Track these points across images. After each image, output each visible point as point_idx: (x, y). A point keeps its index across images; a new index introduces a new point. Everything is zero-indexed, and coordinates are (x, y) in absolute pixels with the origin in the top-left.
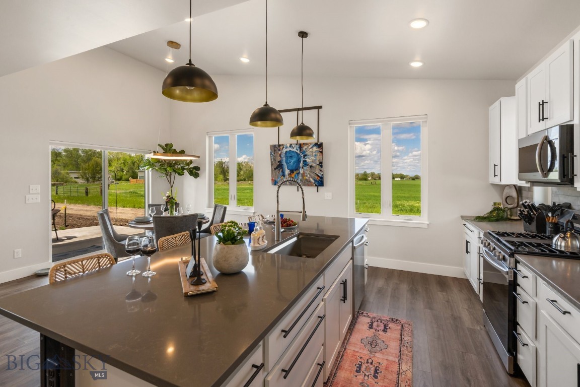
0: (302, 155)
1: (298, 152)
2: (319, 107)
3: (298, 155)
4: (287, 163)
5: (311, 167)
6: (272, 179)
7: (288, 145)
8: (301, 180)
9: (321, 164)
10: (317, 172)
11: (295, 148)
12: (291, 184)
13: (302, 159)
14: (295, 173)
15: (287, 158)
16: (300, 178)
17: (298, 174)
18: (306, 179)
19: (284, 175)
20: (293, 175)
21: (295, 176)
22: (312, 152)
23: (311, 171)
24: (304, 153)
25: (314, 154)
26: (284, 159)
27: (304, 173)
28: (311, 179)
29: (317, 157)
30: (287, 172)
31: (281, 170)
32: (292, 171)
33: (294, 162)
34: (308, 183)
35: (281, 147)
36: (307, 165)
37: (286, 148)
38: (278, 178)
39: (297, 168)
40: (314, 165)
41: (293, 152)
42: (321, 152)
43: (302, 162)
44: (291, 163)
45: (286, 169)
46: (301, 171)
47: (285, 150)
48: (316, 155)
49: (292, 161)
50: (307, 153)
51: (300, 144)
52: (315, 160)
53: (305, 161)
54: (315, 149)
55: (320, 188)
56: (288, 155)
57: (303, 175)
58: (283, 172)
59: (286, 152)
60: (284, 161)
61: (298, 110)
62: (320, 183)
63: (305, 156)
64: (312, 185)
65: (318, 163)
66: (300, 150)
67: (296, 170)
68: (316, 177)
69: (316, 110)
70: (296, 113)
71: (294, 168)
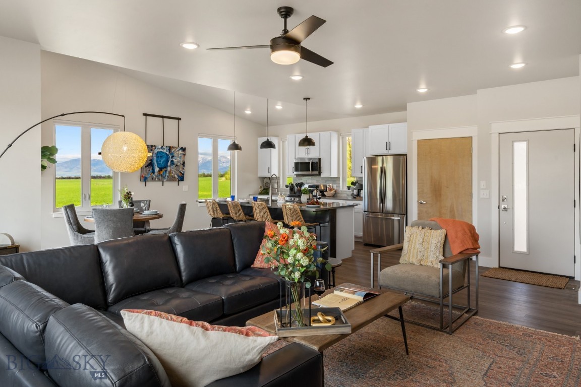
0: (171, 156)
1: (168, 153)
2: (179, 119)
3: (167, 155)
4: (157, 162)
5: (177, 165)
6: (141, 177)
7: (160, 147)
8: (168, 176)
9: (184, 164)
10: (181, 170)
11: (165, 150)
12: (159, 180)
13: (170, 159)
14: (164, 170)
15: (158, 157)
16: (167, 174)
17: (166, 171)
18: (172, 176)
19: (153, 172)
20: (162, 173)
21: (163, 173)
22: (178, 154)
23: (176, 169)
24: (172, 154)
25: (180, 156)
26: (155, 158)
27: (170, 170)
28: (176, 176)
29: (182, 158)
30: (157, 169)
31: (151, 167)
32: (161, 169)
33: (164, 161)
34: (171, 179)
35: (154, 148)
36: (174, 164)
37: (158, 149)
38: (148, 175)
39: (166, 167)
40: (179, 164)
41: (163, 152)
42: (185, 155)
43: (170, 162)
44: (161, 162)
45: (156, 167)
46: (169, 169)
47: (156, 151)
48: (181, 157)
49: (162, 160)
50: (175, 154)
51: (170, 147)
52: (180, 161)
53: (172, 161)
54: (181, 152)
55: (181, 183)
56: (159, 155)
57: (170, 172)
58: (153, 170)
59: (157, 152)
60: (155, 160)
61: (163, 117)
62: (181, 178)
63: (172, 157)
64: (176, 181)
65: (182, 163)
66: (169, 152)
67: (165, 168)
68: (180, 174)
69: (177, 121)
70: (162, 119)
71: (163, 166)
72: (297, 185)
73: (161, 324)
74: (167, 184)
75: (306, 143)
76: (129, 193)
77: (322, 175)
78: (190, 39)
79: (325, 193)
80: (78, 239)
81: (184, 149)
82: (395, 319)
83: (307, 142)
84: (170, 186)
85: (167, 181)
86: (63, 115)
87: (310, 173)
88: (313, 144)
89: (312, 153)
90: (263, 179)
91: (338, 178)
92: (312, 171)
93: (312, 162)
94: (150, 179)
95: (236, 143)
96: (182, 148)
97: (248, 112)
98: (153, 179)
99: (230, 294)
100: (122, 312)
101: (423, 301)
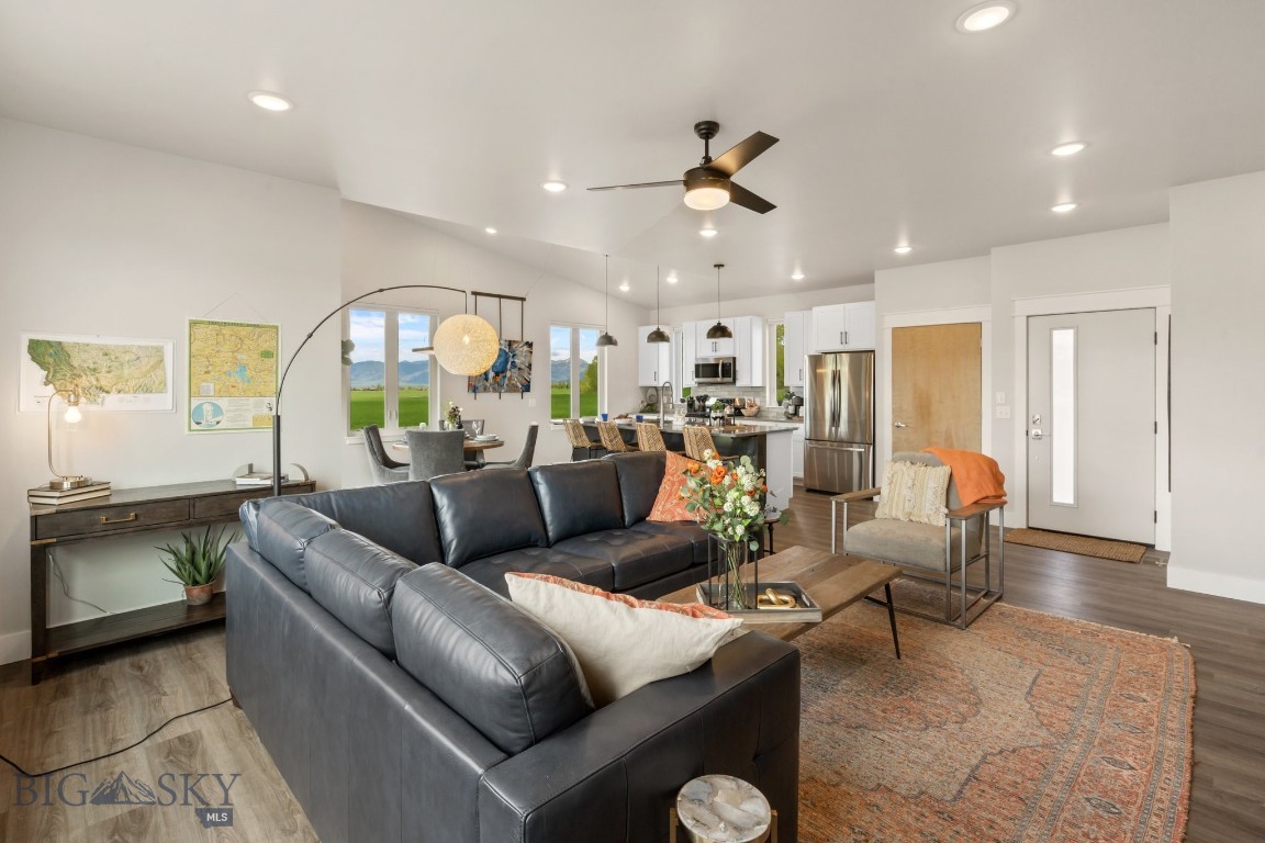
0: (511, 355)
1: (507, 350)
2: (523, 299)
3: (507, 353)
5: (520, 369)
6: (469, 385)
8: (507, 385)
9: (530, 366)
10: (526, 375)
11: (503, 345)
12: (495, 390)
13: (511, 360)
14: (501, 376)
16: (506, 382)
17: (505, 377)
18: (513, 384)
19: (486, 379)
20: (498, 379)
21: (501, 380)
22: (522, 352)
23: (520, 375)
24: (513, 352)
25: (524, 354)
27: (511, 376)
28: (518, 384)
29: (527, 358)
32: (497, 374)
33: (501, 362)
34: (512, 389)
36: (516, 367)
38: (479, 382)
39: (504, 371)
40: (523, 367)
41: (501, 349)
42: (531, 352)
43: (510, 363)
44: (498, 364)
45: (490, 371)
46: (508, 374)
48: (526, 356)
49: (499, 361)
50: (517, 352)
51: (510, 341)
52: (524, 362)
53: (513, 362)
54: (526, 348)
55: (526, 394)
57: (510, 379)
58: (486, 375)
61: (500, 297)
62: (527, 388)
63: (514, 356)
64: (518, 391)
65: (527, 365)
66: (510, 349)
67: (503, 372)
68: (524, 381)
69: (520, 302)
70: (497, 299)
71: (500, 369)
72: (699, 399)
73: (564, 594)
74: (504, 395)
75: (719, 333)
76: (455, 409)
77: (738, 384)
78: (554, 176)
79: (742, 411)
80: (384, 476)
81: (530, 345)
82: (880, 603)
83: (720, 331)
84: (511, 399)
85: (506, 392)
86: (381, 290)
87: (719, 380)
88: (730, 335)
89: (723, 349)
90: (646, 389)
91: (762, 388)
92: (723, 376)
93: (723, 364)
94: (481, 389)
95: (610, 334)
96: (527, 343)
97: (625, 288)
98: (485, 389)
99: (624, 559)
100: (508, 577)
101: (912, 578)
